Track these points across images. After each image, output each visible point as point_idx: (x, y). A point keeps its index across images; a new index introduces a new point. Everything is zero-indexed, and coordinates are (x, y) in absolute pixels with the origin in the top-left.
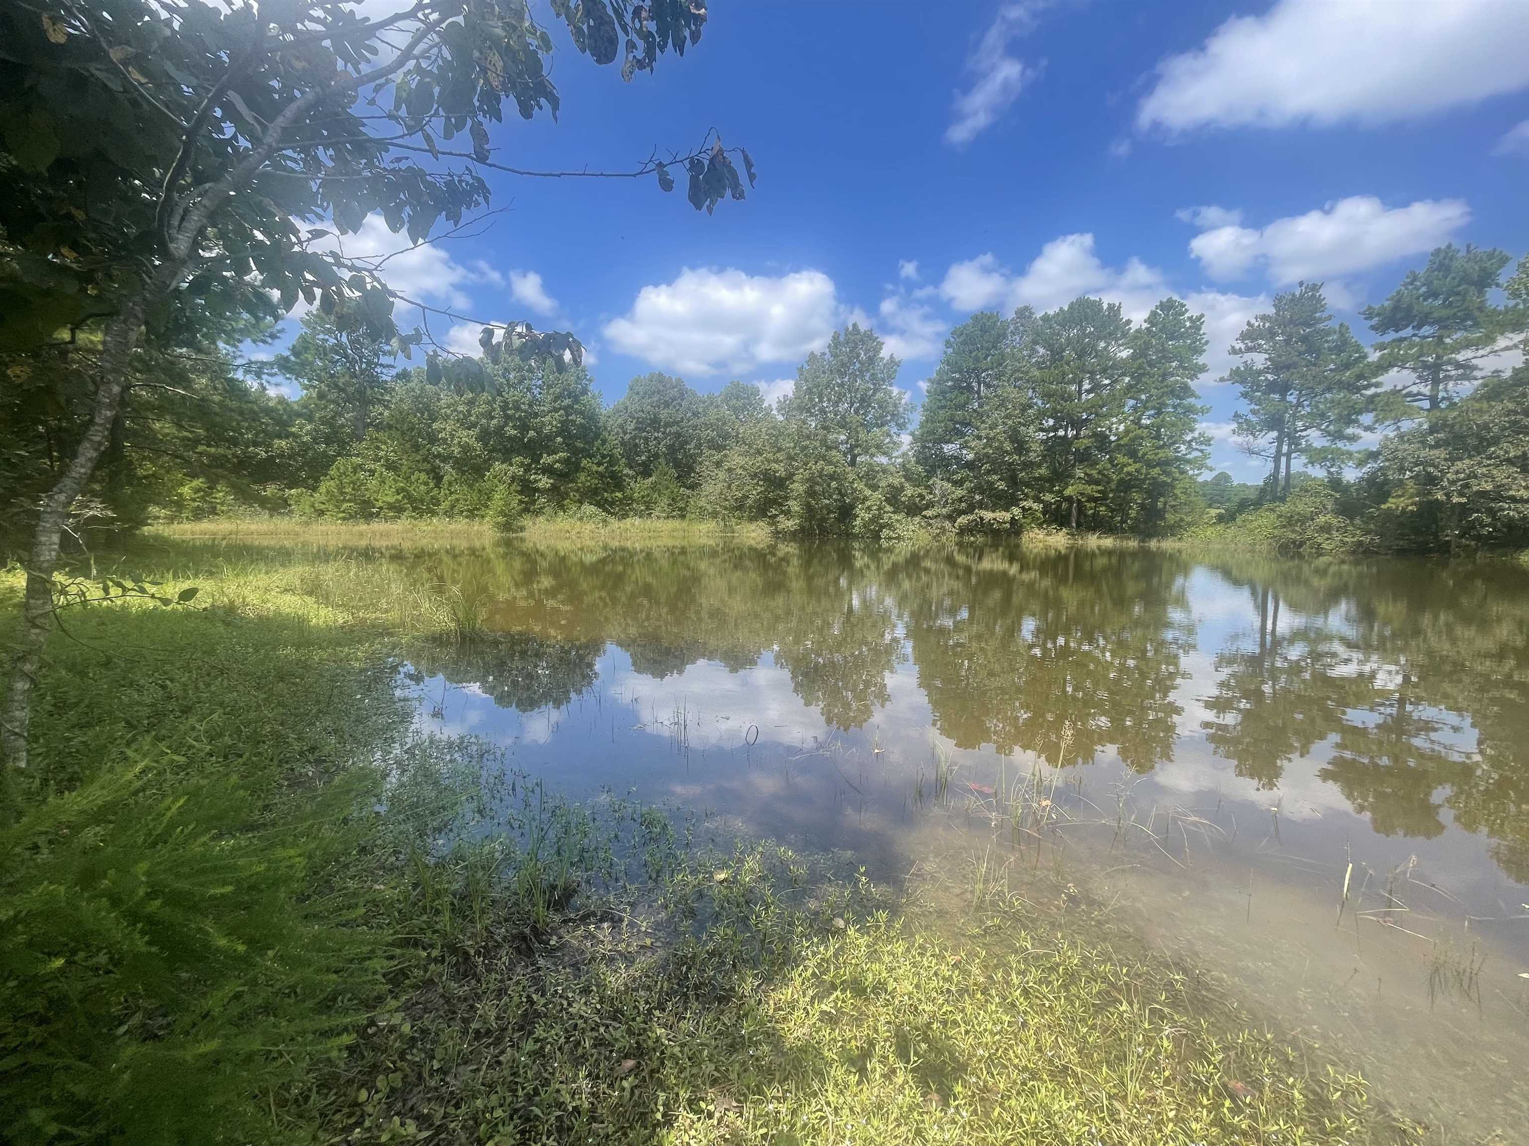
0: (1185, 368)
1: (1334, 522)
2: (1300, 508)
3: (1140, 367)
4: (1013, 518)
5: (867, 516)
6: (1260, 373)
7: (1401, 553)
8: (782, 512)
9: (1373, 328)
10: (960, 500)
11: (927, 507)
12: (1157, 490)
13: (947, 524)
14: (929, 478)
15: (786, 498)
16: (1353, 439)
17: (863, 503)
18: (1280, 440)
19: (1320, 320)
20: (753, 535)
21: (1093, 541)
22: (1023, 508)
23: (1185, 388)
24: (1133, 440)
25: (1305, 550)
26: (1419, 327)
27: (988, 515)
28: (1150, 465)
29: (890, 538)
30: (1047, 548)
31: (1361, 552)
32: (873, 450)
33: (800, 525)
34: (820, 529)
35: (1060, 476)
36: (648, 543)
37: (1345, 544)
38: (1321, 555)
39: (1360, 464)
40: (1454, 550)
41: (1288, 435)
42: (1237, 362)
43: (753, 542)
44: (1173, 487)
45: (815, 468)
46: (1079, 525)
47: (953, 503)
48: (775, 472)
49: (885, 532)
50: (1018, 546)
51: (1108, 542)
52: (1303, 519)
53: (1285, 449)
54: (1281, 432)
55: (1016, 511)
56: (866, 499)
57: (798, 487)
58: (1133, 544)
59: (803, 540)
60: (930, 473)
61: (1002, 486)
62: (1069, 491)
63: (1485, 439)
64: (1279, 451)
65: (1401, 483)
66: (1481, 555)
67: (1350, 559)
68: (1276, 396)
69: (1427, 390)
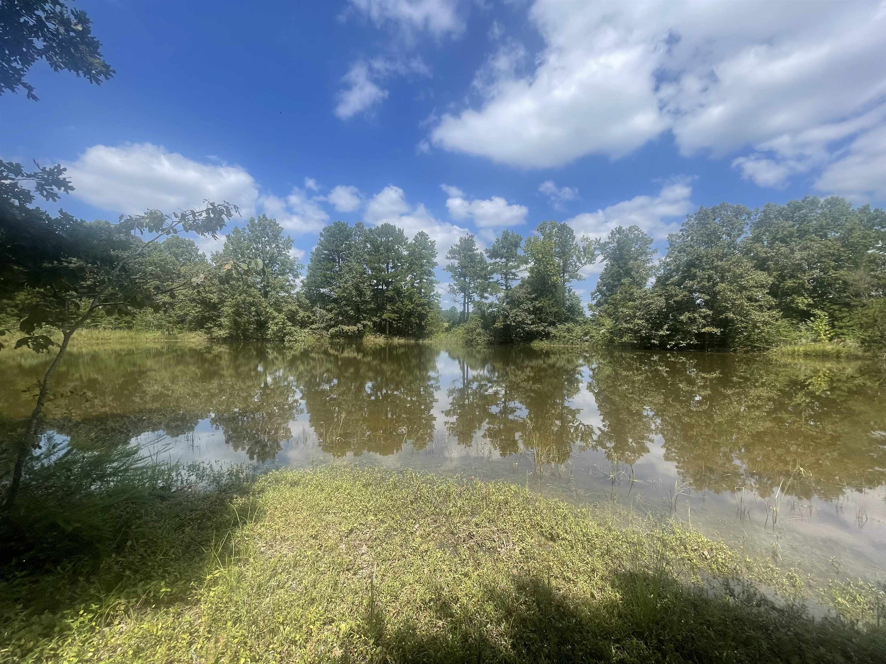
0: (429, 263)
1: (481, 331)
2: (471, 325)
3: (412, 260)
4: (358, 330)
5: (275, 328)
6: (456, 268)
7: (501, 343)
8: (215, 325)
9: (489, 257)
10: (331, 319)
11: (312, 323)
12: (422, 317)
13: (324, 333)
14: (313, 307)
15: (219, 317)
16: (487, 298)
17: (273, 320)
18: (465, 297)
19: (474, 250)
20: (193, 340)
21: (397, 341)
22: (363, 324)
23: (430, 272)
24: (410, 293)
25: (474, 343)
26: (501, 258)
27: (346, 328)
28: (418, 305)
29: (290, 341)
30: (375, 344)
31: (489, 344)
32: (278, 289)
33: (229, 333)
34: (244, 336)
35: (381, 308)
36: (96, 348)
37: (485, 340)
38: (478, 345)
40: (515, 342)
41: (467, 295)
42: (449, 262)
43: (193, 345)
44: (427, 316)
45: (240, 298)
46: (390, 332)
47: (326, 321)
48: (210, 299)
49: (287, 338)
50: (361, 344)
51: (402, 341)
52: (473, 330)
53: (467, 300)
54: (465, 294)
55: (359, 325)
56: (274, 318)
57: (227, 309)
58: (412, 342)
59: (231, 343)
60: (314, 303)
62: (384, 316)
63: (519, 302)
64: (465, 301)
65: (499, 318)
66: (521, 344)
67: (486, 346)
68: (462, 279)
69: (504, 282)
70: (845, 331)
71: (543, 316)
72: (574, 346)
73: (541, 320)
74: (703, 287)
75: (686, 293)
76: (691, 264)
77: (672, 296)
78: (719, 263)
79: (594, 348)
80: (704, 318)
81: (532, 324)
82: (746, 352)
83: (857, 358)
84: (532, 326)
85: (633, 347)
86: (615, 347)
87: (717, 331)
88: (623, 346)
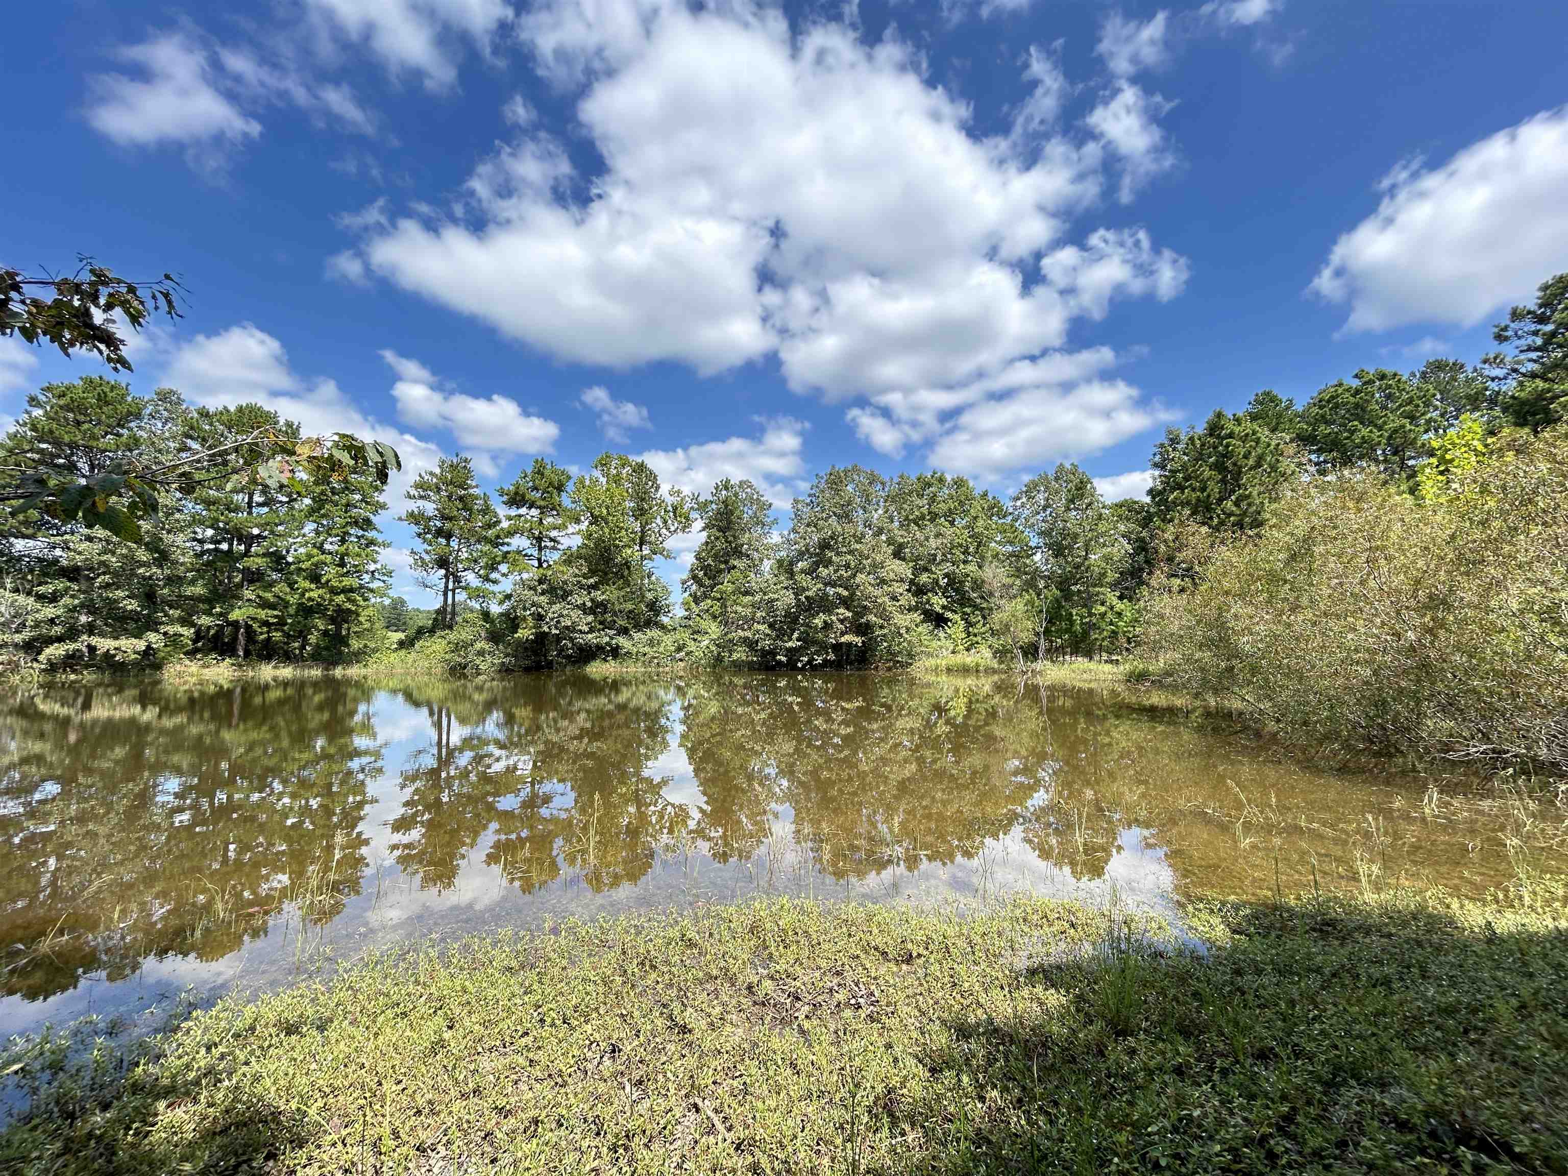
0: (367, 503)
1: (487, 647)
2: (464, 636)
4: (149, 647)
6: (430, 519)
7: (527, 670)
9: (504, 503)
10: (51, 622)
12: (344, 617)
13: (24, 657)
16: (495, 582)
18: (446, 577)
19: (470, 487)
21: (267, 672)
22: (164, 634)
24: (316, 565)
25: (468, 671)
26: (530, 508)
28: (334, 591)
30: (202, 683)
31: (505, 671)
35: (224, 596)
37: (494, 664)
38: (479, 674)
39: (501, 603)
40: (555, 666)
41: (452, 574)
42: (413, 506)
44: (358, 615)
46: (247, 654)
47: (34, 627)
51: (287, 672)
52: (467, 645)
53: (451, 586)
54: (447, 570)
55: (154, 638)
58: (316, 673)
61: (132, 605)
62: (235, 615)
63: (565, 591)
64: (446, 587)
65: (524, 619)
66: (568, 668)
67: (497, 676)
68: (443, 541)
69: (536, 554)
70: (979, 639)
71: (608, 617)
72: (661, 669)
73: (605, 625)
74: (840, 578)
75: (820, 586)
76: (824, 545)
77: (804, 590)
78: (858, 546)
79: (694, 672)
80: (842, 621)
81: (591, 631)
82: (889, 669)
83: (995, 671)
84: (590, 636)
85: (752, 667)
86: (725, 669)
87: (858, 640)
88: (735, 666)
